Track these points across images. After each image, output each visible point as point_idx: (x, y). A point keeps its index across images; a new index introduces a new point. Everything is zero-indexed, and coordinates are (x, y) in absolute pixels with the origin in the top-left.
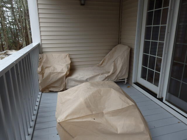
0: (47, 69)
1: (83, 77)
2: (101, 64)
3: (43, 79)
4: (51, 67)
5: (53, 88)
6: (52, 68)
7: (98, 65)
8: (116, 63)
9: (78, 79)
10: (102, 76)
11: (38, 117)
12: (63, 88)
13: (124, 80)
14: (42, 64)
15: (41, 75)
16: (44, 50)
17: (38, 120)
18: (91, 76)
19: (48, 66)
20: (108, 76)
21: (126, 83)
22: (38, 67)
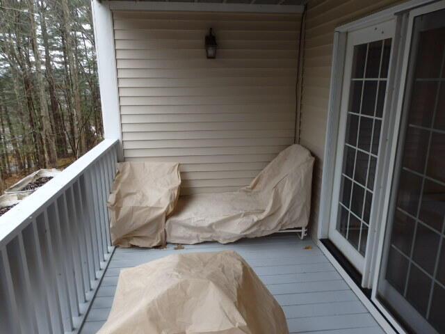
0: (128, 198)
1: (203, 218)
2: (253, 188)
3: (118, 220)
4: (138, 195)
5: (138, 239)
6: (138, 197)
7: (244, 188)
8: (279, 191)
9: (192, 223)
10: (245, 219)
11: (92, 307)
12: (159, 241)
13: (300, 231)
14: (119, 186)
15: (114, 212)
16: (128, 154)
17: (91, 314)
18: (221, 218)
19: (131, 191)
20: (258, 222)
21: (304, 237)
22: (111, 193)
